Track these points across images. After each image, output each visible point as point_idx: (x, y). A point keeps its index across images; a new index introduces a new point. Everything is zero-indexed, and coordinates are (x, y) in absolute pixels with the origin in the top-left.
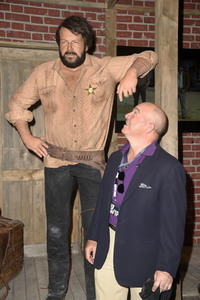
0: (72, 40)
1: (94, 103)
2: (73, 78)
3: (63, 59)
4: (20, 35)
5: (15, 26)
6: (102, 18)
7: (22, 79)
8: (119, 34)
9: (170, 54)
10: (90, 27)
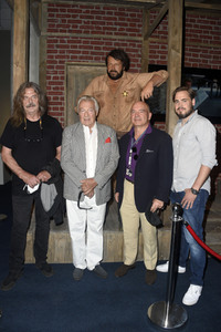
0: (115, 64)
1: (127, 102)
2: (114, 86)
3: (109, 74)
4: (87, 58)
5: (84, 53)
6: (140, 46)
7: (86, 85)
8: (150, 57)
9: (176, 73)
10: (126, 56)
